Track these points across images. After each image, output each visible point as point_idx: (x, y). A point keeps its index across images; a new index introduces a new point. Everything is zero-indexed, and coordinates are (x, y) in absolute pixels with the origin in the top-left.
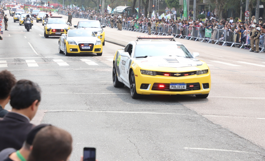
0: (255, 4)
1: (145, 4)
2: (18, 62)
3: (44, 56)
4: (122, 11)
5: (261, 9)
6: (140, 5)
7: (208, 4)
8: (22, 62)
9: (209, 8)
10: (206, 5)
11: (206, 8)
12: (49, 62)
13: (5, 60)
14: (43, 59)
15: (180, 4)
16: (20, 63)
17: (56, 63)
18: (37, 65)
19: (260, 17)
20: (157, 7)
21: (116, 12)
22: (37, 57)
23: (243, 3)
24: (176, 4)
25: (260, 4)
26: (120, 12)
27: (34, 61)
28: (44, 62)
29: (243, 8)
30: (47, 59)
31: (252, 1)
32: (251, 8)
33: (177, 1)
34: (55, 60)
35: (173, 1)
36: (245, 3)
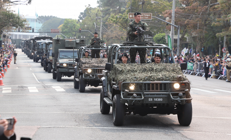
2: (21, 89)
3: (44, 84)
7: (190, 42)
9: (192, 46)
10: (189, 43)
11: (190, 46)
12: (48, 89)
13: (10, 87)
14: (43, 86)
15: (166, 43)
16: (23, 89)
22: (39, 84)
23: (221, 42)
24: (163, 42)
27: (35, 87)
29: (221, 46)
31: (227, 38)
32: (228, 45)
33: (164, 40)
34: (53, 87)
35: (161, 40)
36: (223, 42)
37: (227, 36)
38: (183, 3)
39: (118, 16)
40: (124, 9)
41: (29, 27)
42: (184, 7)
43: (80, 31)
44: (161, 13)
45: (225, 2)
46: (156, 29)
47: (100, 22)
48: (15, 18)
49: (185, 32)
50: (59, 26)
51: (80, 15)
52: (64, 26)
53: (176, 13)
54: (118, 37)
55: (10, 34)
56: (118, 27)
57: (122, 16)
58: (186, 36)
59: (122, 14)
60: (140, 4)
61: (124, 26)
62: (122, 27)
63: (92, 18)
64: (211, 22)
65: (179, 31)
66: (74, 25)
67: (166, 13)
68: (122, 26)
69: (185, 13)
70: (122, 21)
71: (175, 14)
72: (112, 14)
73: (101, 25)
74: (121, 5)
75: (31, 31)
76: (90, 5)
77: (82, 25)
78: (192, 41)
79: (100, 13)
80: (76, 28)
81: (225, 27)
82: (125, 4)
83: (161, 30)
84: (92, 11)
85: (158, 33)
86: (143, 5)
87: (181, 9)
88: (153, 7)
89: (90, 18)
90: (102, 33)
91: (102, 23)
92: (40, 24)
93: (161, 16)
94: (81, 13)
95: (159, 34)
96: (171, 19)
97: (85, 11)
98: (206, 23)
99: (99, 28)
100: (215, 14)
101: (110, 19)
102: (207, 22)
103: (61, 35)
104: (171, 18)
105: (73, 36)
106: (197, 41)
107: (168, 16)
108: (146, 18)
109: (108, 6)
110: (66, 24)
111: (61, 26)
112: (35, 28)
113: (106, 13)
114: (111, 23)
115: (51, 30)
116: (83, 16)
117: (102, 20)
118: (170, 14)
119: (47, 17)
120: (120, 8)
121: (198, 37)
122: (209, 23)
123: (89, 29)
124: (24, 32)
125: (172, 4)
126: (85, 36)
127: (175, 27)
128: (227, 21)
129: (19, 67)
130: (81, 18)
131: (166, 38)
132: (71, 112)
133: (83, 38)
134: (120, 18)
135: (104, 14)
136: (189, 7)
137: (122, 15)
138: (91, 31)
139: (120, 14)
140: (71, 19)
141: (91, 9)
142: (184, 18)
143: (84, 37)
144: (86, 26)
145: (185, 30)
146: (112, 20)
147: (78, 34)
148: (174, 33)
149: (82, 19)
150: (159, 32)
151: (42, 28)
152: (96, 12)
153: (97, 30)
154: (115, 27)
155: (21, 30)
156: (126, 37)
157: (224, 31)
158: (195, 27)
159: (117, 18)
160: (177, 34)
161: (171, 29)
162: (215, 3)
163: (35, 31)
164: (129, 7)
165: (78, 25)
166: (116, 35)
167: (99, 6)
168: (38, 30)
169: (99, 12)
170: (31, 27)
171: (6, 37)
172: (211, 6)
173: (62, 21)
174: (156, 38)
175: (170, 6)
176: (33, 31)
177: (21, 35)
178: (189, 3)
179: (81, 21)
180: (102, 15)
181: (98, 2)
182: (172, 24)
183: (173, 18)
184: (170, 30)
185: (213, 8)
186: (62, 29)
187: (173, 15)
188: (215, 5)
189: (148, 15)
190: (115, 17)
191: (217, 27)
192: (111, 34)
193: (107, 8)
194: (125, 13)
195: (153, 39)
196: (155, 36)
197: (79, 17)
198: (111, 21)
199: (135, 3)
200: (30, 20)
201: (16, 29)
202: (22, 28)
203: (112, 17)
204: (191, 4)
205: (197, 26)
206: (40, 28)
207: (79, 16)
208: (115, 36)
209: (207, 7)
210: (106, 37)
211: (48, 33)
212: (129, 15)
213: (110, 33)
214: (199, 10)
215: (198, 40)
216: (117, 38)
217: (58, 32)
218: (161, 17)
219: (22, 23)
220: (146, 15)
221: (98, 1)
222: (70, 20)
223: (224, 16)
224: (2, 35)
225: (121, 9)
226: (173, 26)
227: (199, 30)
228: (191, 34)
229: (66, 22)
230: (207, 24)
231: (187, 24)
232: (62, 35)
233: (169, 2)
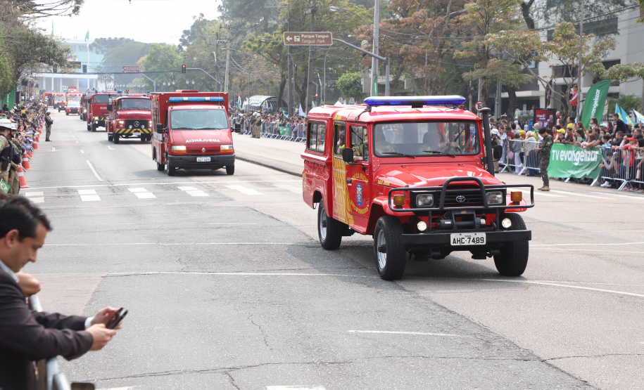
0: (494, 91)
1: (300, 91)
2: (64, 195)
3: (111, 182)
4: (260, 105)
5: (504, 100)
6: (291, 94)
8: (72, 194)
10: (410, 93)
12: (120, 193)
13: (41, 190)
14: (109, 187)
15: (364, 92)
16: (68, 195)
17: (133, 194)
18: (97, 198)
19: (503, 114)
20: (323, 96)
21: (249, 106)
22: (100, 184)
23: (472, 89)
24: (357, 91)
25: (503, 91)
26: (257, 105)
27: (93, 191)
28: (111, 193)
29: (473, 97)
30: (117, 188)
31: (485, 83)
32: (486, 96)
33: (358, 85)
34: (131, 190)
35: (351, 86)
36: (476, 89)
37: (484, 78)
38: (396, 10)
39: (263, 39)
40: (275, 22)
41: (76, 63)
42: (398, 20)
43: (184, 70)
44: (351, 31)
45: (480, 9)
46: (342, 64)
47: (226, 50)
48: (46, 45)
49: (401, 71)
50: (139, 58)
51: (183, 36)
52: (149, 58)
53: (380, 30)
54: (264, 81)
55: (36, 78)
56: (262, 60)
57: (270, 38)
58: (402, 78)
59: (272, 34)
60: (307, 12)
61: (275, 59)
62: (271, 61)
63: (208, 43)
64: (451, 50)
65: (388, 67)
66: (171, 57)
67: (362, 31)
68: (272, 59)
69: (399, 32)
70: (271, 48)
71: (380, 34)
72: (250, 34)
73: (228, 58)
74: (268, 14)
75: (81, 70)
76: (202, 15)
77: (188, 56)
78: (414, 88)
79: (224, 32)
80: (174, 63)
81: (480, 60)
82: (277, 12)
83: (351, 66)
84: (207, 27)
85: (345, 73)
86: (313, 15)
87: (391, 22)
88: (335, 18)
89: (203, 41)
90: (229, 74)
91: (228, 53)
92: (98, 55)
93: (352, 37)
94: (186, 32)
95: (347, 75)
96: (372, 44)
97: (193, 27)
98: (441, 51)
99: (224, 63)
100: (459, 33)
101: (245, 43)
102: (444, 50)
103: (143, 79)
104: (371, 42)
105: (170, 79)
106: (425, 88)
107: (364, 39)
108: (321, 42)
109: (242, 16)
110: (153, 54)
111: (144, 58)
112: (88, 65)
113: (237, 30)
114: (248, 53)
115: (123, 67)
116: (189, 37)
117: (228, 47)
118: (370, 33)
119: (113, 40)
120: (266, 20)
121: (426, 79)
122: (448, 51)
123: (203, 64)
124: (65, 73)
125: (372, 12)
126: (195, 81)
127: (381, 61)
128: (484, 47)
129: (57, 147)
130: (184, 42)
131: (362, 83)
132: (170, 242)
133: (190, 83)
134: (267, 43)
135: (232, 34)
136: (407, 19)
137: (270, 35)
138: (206, 70)
139: (267, 34)
140: (163, 44)
141: (205, 24)
142: (398, 41)
143: (193, 83)
144: (195, 59)
145: (401, 66)
146: (249, 46)
147: (180, 76)
148: (378, 72)
149: (188, 45)
150: (349, 70)
151: (104, 63)
152: (215, 28)
153: (219, 67)
154: (257, 61)
155: (59, 70)
156: (280, 80)
157: (479, 68)
158: (420, 59)
159: (260, 42)
160: (385, 75)
161: (371, 64)
162: (460, 11)
163: (88, 71)
164: (284, 20)
165: (179, 57)
166: (260, 78)
167: (222, 18)
168: (95, 69)
169: (223, 29)
170: (80, 63)
171: (29, 84)
172: (451, 17)
173: (145, 48)
174: (341, 82)
175: (368, 16)
176: (85, 71)
177: (59, 78)
178: (407, 11)
179: (185, 48)
180: (227, 34)
181: (220, 9)
182: (373, 53)
183: (376, 43)
184: (370, 67)
185: (456, 20)
186: (145, 66)
187: (375, 35)
188: (459, 14)
189: (323, 37)
190: (257, 40)
191: (463, 60)
192: (248, 76)
193: (238, 20)
194: (277, 31)
195: (335, 84)
196: (340, 79)
197: (181, 40)
198: (247, 48)
199: (298, 10)
200: (77, 47)
201: (48, 68)
202: (61, 66)
203: (250, 40)
204: (413, 12)
205: (424, 59)
206: (98, 64)
207: (181, 38)
208: (256, 79)
209: (442, 18)
210: (239, 82)
211: (117, 75)
212: (286, 37)
213: (246, 73)
214: (428, 25)
215: (427, 86)
216: (261, 83)
217: (138, 73)
218: (350, 40)
219: (61, 55)
220: (319, 36)
221: (219, 6)
222: (162, 47)
223: (479, 37)
224: (19, 80)
225: (269, 22)
226: (375, 57)
227: (429, 65)
228: (413, 75)
229: (153, 50)
230: (444, 54)
231: (405, 54)
232: (145, 78)
233: (367, 9)
